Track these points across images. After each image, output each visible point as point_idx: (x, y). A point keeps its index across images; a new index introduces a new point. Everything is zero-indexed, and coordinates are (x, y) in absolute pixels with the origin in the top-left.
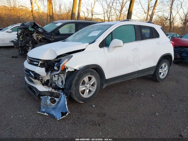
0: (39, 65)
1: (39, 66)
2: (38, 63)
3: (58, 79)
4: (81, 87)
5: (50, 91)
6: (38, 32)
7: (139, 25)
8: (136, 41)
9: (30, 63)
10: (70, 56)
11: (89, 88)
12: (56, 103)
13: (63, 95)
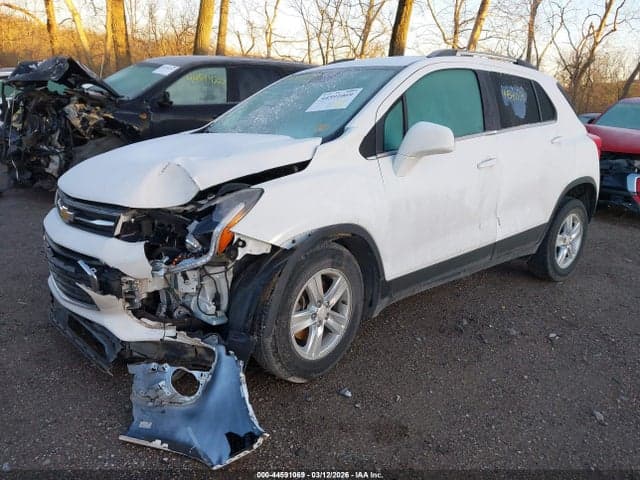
0: (118, 231)
1: (118, 237)
2: (112, 224)
3: (200, 289)
4: (295, 316)
5: (166, 338)
6: (84, 98)
7: (491, 73)
8: (485, 130)
9: (75, 223)
10: (254, 193)
11: (324, 321)
12: (197, 394)
13: (225, 357)
